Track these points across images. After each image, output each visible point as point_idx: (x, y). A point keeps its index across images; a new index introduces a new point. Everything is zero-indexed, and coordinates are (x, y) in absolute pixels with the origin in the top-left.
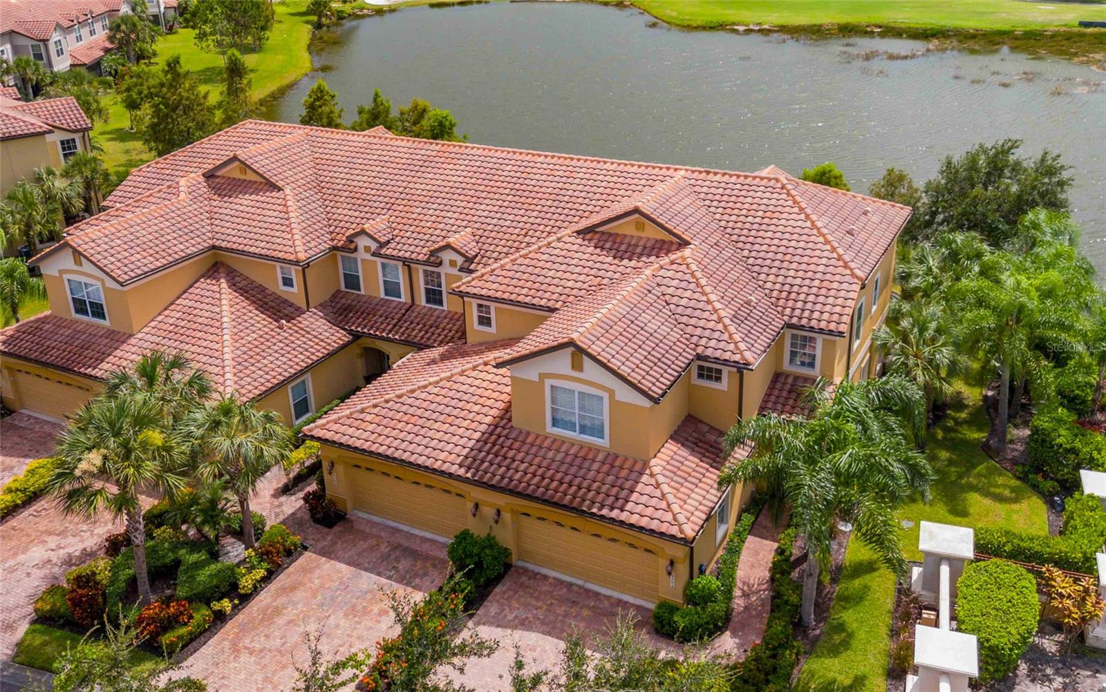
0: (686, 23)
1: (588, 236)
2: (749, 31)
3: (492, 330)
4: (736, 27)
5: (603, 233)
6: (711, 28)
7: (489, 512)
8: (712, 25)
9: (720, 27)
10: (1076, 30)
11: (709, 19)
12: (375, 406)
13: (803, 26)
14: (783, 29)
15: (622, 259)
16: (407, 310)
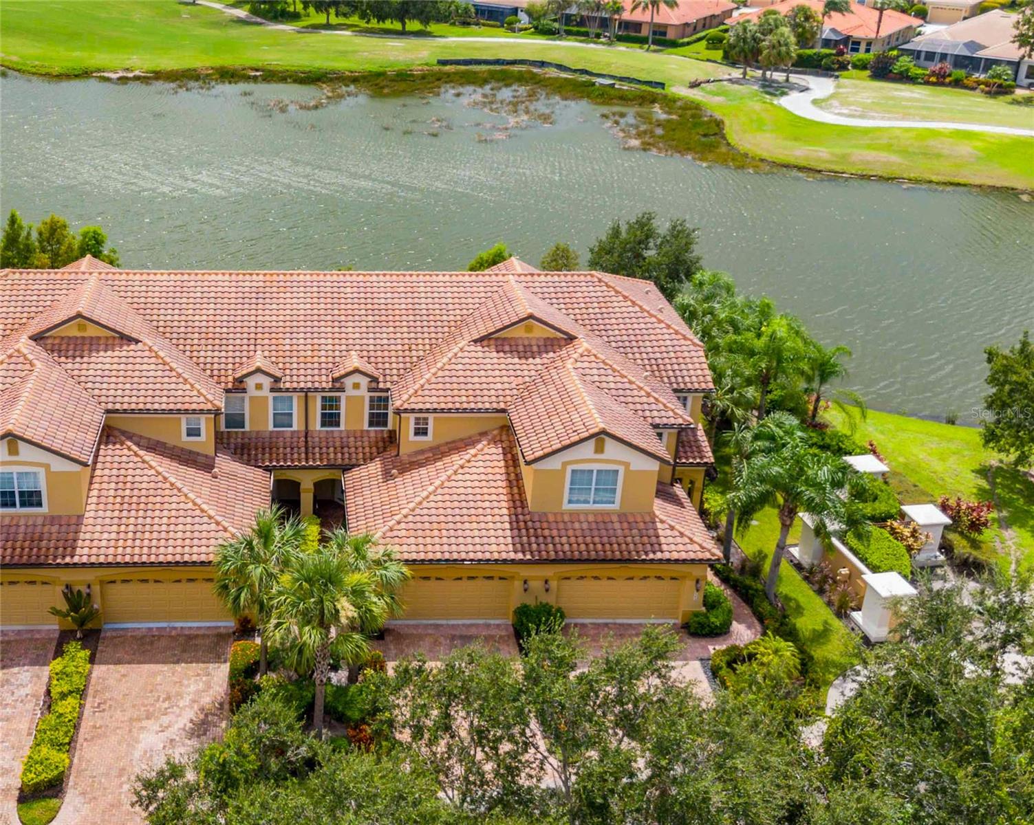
0: (43, 71)
1: (485, 343)
2: (123, 80)
3: (429, 437)
4: (106, 75)
5: (497, 339)
6: (76, 76)
7: (536, 585)
8: (76, 73)
9: (85, 74)
10: (437, 68)
11: (70, 65)
12: (399, 523)
13: (177, 71)
14: (158, 76)
15: (527, 359)
16: (306, 437)
